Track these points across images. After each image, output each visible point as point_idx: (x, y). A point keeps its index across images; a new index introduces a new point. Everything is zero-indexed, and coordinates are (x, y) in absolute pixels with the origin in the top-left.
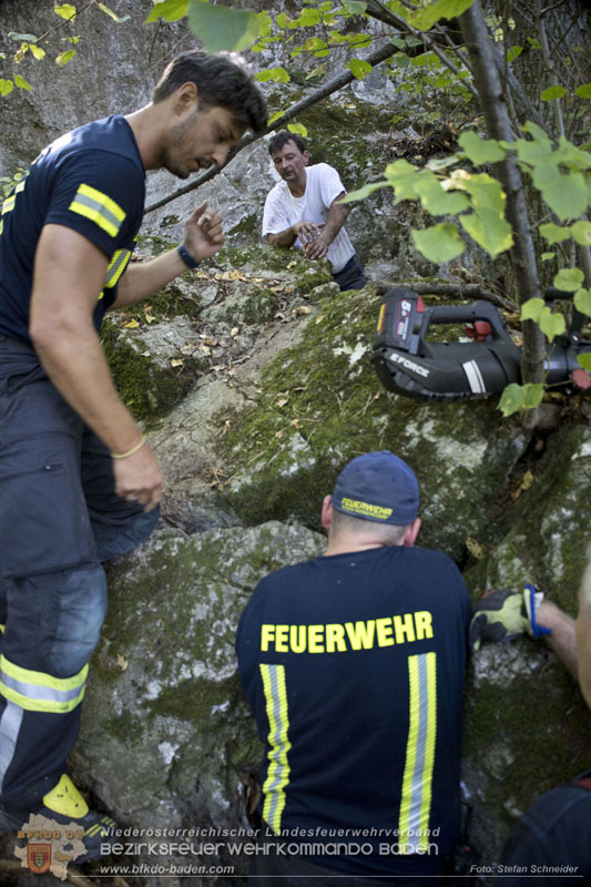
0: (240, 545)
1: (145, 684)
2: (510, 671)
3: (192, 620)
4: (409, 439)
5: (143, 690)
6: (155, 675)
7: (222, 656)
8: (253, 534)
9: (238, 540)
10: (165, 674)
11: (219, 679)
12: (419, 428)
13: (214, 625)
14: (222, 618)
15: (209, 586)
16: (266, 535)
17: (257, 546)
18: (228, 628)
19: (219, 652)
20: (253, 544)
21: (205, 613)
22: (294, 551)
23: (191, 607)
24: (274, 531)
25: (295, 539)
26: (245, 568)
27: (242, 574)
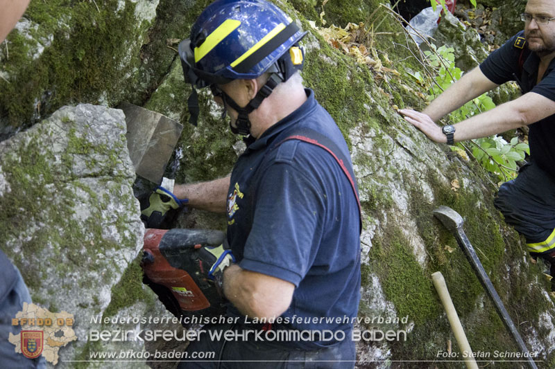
0: (50, 142)
1: (95, 298)
3: (80, 223)
5: (97, 302)
6: (97, 285)
7: (132, 235)
8: (53, 125)
9: (46, 137)
13: (104, 217)
14: (105, 208)
15: (68, 188)
16: (66, 122)
17: (68, 135)
18: (116, 212)
19: (127, 234)
20: (63, 134)
21: (88, 212)
22: (101, 127)
23: (70, 213)
24: (72, 117)
25: (92, 117)
26: (77, 158)
27: (79, 165)
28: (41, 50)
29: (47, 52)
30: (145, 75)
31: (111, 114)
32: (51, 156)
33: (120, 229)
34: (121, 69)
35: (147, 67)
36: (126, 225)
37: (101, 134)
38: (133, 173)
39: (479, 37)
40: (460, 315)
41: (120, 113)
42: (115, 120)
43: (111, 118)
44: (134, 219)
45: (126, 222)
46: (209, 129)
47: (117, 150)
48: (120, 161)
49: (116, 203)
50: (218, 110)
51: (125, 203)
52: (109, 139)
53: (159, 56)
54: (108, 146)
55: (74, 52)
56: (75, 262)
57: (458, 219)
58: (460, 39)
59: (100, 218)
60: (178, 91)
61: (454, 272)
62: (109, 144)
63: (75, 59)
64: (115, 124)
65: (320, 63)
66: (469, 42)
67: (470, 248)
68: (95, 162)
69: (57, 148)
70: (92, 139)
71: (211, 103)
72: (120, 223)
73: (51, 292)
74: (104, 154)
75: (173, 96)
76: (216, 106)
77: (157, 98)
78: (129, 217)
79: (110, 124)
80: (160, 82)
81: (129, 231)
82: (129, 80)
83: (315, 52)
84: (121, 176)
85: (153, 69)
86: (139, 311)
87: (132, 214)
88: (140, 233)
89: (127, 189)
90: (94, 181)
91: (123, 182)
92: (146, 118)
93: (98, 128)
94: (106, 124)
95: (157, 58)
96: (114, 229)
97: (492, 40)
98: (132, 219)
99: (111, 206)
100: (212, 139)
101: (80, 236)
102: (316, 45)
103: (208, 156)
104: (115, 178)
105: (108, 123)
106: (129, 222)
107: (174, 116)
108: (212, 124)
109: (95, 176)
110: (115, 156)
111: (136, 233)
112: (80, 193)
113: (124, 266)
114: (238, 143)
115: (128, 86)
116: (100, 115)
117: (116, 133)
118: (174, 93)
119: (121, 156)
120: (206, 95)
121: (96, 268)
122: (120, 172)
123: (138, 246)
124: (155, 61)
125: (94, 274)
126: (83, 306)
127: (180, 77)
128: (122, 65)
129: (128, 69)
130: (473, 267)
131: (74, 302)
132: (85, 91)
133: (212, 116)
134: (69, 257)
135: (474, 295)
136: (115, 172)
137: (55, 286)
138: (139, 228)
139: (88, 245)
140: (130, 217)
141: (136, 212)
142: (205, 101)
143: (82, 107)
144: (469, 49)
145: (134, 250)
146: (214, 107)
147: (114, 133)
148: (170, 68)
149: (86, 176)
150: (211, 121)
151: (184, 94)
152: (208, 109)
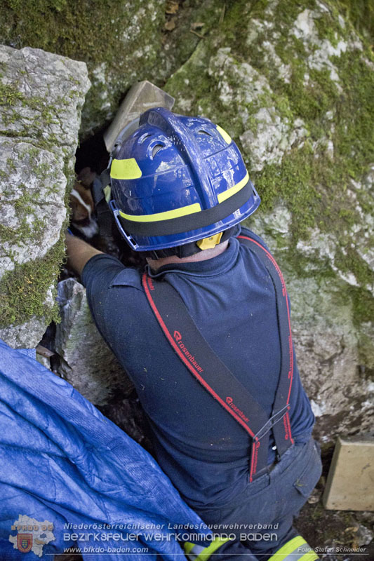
2: (280, 150)
7: (38, 222)
11: (44, 252)
18: (21, 186)
19: (30, 220)
22: (45, 77)
24: (4, 59)
25: (36, 63)
30: (165, 63)
31: (67, 66)
34: (125, 41)
35: (168, 53)
36: (34, 207)
37: (42, 84)
38: (74, 140)
41: (81, 66)
42: (69, 72)
43: (64, 68)
44: (51, 200)
45: (35, 203)
46: (217, 116)
47: (57, 107)
48: (57, 121)
49: (26, 174)
50: (229, 93)
51: (41, 176)
52: (50, 92)
53: (181, 41)
54: (46, 101)
60: (194, 77)
62: (49, 99)
64: (67, 76)
65: (362, 65)
68: (17, 118)
70: (24, 89)
71: (222, 85)
72: (23, 203)
74: (36, 109)
75: (187, 82)
76: (228, 88)
77: (170, 83)
78: (42, 197)
79: (61, 76)
80: (178, 68)
81: (36, 217)
82: (141, 60)
83: (356, 52)
84: (54, 141)
85: (175, 57)
86: (34, 333)
87: (48, 194)
88: (55, 222)
91: (53, 148)
93: (38, 77)
94: (54, 74)
95: (179, 44)
96: (10, 210)
98: (47, 200)
99: (16, 178)
102: (359, 45)
104: (42, 143)
105: (57, 73)
106: (40, 205)
108: (221, 111)
109: (9, 134)
110: (50, 113)
111: (47, 222)
114: (246, 133)
115: (139, 69)
116: (49, 63)
117: (64, 87)
118: (189, 79)
119: (60, 115)
120: (218, 76)
122: (52, 135)
123: (47, 240)
124: (177, 47)
127: (198, 62)
128: (125, 35)
129: (136, 44)
133: (221, 101)
136: (46, 135)
138: (54, 214)
141: (57, 192)
142: (216, 83)
143: (26, 51)
145: (39, 244)
146: (225, 90)
147: (61, 86)
148: (191, 54)
150: (221, 108)
151: (200, 80)
152: (218, 92)
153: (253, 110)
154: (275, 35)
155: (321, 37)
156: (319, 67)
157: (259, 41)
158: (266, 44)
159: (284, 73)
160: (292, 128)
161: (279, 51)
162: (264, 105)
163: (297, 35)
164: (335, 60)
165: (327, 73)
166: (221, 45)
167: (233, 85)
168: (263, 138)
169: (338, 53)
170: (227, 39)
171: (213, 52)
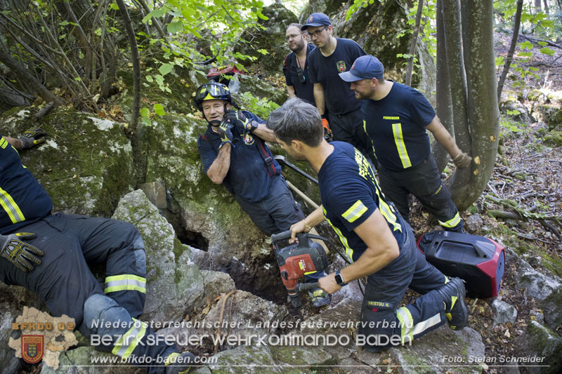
0: (123, 214)
1: (169, 257)
2: (199, 174)
3: (149, 236)
4: (116, 152)
5: (171, 258)
6: (167, 252)
7: (169, 230)
8: (121, 208)
9: (121, 213)
10: (169, 249)
12: (115, 147)
14: (154, 226)
16: (124, 204)
17: (128, 208)
18: (159, 225)
19: (167, 230)
20: (126, 209)
21: (150, 230)
23: (144, 234)
24: (125, 201)
25: (131, 197)
26: (135, 214)
27: (137, 216)
28: (101, 184)
29: (103, 184)
30: (140, 170)
31: (137, 192)
32: (126, 218)
33: (163, 230)
34: (130, 174)
35: (139, 165)
36: (165, 228)
37: (138, 201)
38: (157, 209)
39: (258, 79)
40: (303, 192)
41: (140, 191)
43: (138, 194)
44: (166, 224)
46: (174, 177)
47: (146, 204)
48: (150, 207)
49: (157, 222)
50: (173, 169)
51: (160, 220)
52: (142, 202)
54: (143, 204)
55: (112, 178)
56: (155, 249)
57: (282, 158)
58: (251, 83)
59: (155, 230)
61: (293, 177)
63: (114, 180)
64: (140, 195)
65: (201, 130)
66: (256, 83)
67: (293, 166)
68: (141, 212)
69: (126, 215)
70: (136, 205)
71: (169, 168)
72: (163, 228)
73: (154, 263)
74: (143, 208)
77: (148, 176)
80: (146, 170)
82: (135, 176)
83: (196, 127)
86: (186, 254)
89: (158, 215)
90: (145, 219)
91: (155, 214)
92: (149, 186)
93: (136, 200)
95: (141, 162)
96: (161, 231)
97: (265, 75)
99: (156, 224)
100: (177, 180)
101: (152, 240)
102: (195, 124)
103: (179, 187)
104: (152, 214)
105: (138, 196)
107: (159, 179)
109: (144, 217)
110: (147, 206)
111: (170, 228)
112: (143, 226)
113: (172, 241)
115: (136, 178)
117: (143, 198)
118: (154, 171)
119: (149, 205)
120: (166, 166)
121: (163, 247)
122: (152, 211)
125: (164, 250)
126: (167, 262)
127: (153, 164)
128: (130, 172)
129: (133, 172)
130: (298, 172)
131: (163, 262)
132: (123, 190)
133: (172, 172)
134: (153, 249)
135: (304, 181)
136: (150, 212)
137: (154, 261)
138: (169, 226)
139: (157, 241)
140: (164, 225)
141: (166, 221)
142: (166, 168)
143: (126, 196)
144: (258, 86)
145: (173, 234)
146: (171, 168)
148: (147, 163)
149: (141, 219)
150: (173, 174)
151: (158, 169)
152: (169, 170)
153: (184, 169)
154: (172, 142)
155: (184, 132)
156: (190, 142)
157: (169, 147)
158: (172, 146)
159: (183, 151)
160: (197, 166)
161: (176, 145)
162: (185, 165)
163: (178, 137)
164: (193, 135)
165: (194, 141)
166: (157, 155)
167: (173, 166)
168: (192, 175)
169: (192, 132)
170: (157, 152)
171: (156, 158)
